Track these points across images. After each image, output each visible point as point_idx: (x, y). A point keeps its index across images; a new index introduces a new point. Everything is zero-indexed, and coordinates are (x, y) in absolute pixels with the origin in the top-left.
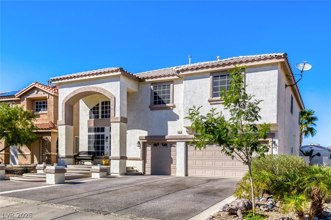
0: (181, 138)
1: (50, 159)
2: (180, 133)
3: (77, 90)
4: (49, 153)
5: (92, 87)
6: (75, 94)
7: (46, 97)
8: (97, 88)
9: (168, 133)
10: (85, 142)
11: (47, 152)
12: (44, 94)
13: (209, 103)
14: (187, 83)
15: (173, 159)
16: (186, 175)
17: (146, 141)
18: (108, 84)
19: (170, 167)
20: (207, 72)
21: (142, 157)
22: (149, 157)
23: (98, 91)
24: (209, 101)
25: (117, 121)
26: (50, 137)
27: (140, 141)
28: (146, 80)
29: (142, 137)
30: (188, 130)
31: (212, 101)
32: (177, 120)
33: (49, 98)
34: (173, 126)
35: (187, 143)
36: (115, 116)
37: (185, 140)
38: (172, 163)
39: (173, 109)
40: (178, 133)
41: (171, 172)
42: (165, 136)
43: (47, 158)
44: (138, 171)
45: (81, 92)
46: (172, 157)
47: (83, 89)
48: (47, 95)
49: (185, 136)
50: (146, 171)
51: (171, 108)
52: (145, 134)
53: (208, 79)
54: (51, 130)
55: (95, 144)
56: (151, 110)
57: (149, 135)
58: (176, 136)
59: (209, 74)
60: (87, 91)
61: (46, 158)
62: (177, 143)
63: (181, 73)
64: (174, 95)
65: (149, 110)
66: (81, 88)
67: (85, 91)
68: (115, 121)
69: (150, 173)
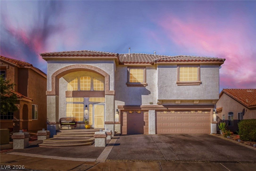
0: (153, 107)
1: (18, 125)
2: (151, 103)
3: (70, 66)
4: (18, 120)
5: (86, 65)
6: (67, 70)
7: (6, 67)
8: (92, 67)
9: (142, 104)
10: (62, 110)
11: (15, 119)
12: (2, 64)
13: (177, 85)
14: (161, 70)
15: (145, 122)
16: (156, 133)
17: (123, 109)
18: (102, 64)
19: (143, 128)
20: (175, 64)
21: (120, 122)
22: (125, 121)
23: (93, 69)
24: (177, 83)
25: (112, 94)
26: (19, 105)
27: (118, 109)
28: (125, 64)
29: (120, 106)
30: (159, 102)
31: (179, 83)
32: (149, 94)
33: (9, 69)
34: (146, 99)
35: (156, 111)
36: (109, 90)
37: (155, 109)
38: (145, 125)
39: (146, 87)
40: (150, 104)
41: (144, 132)
42: (140, 106)
43: (15, 125)
44: (117, 132)
45: (74, 68)
46: (144, 120)
47: (76, 66)
48: (7, 66)
49: (156, 106)
50: (122, 132)
51: (145, 86)
52: (122, 104)
53: (176, 68)
54: (21, 98)
55: (73, 111)
56: (128, 86)
57: (126, 105)
58: (148, 106)
59: (176, 65)
60: (80, 68)
61: (13, 124)
62: (149, 110)
63: (158, 63)
64: (147, 77)
65: (126, 86)
66: (75, 65)
67: (79, 68)
68: (110, 94)
69: (126, 133)
